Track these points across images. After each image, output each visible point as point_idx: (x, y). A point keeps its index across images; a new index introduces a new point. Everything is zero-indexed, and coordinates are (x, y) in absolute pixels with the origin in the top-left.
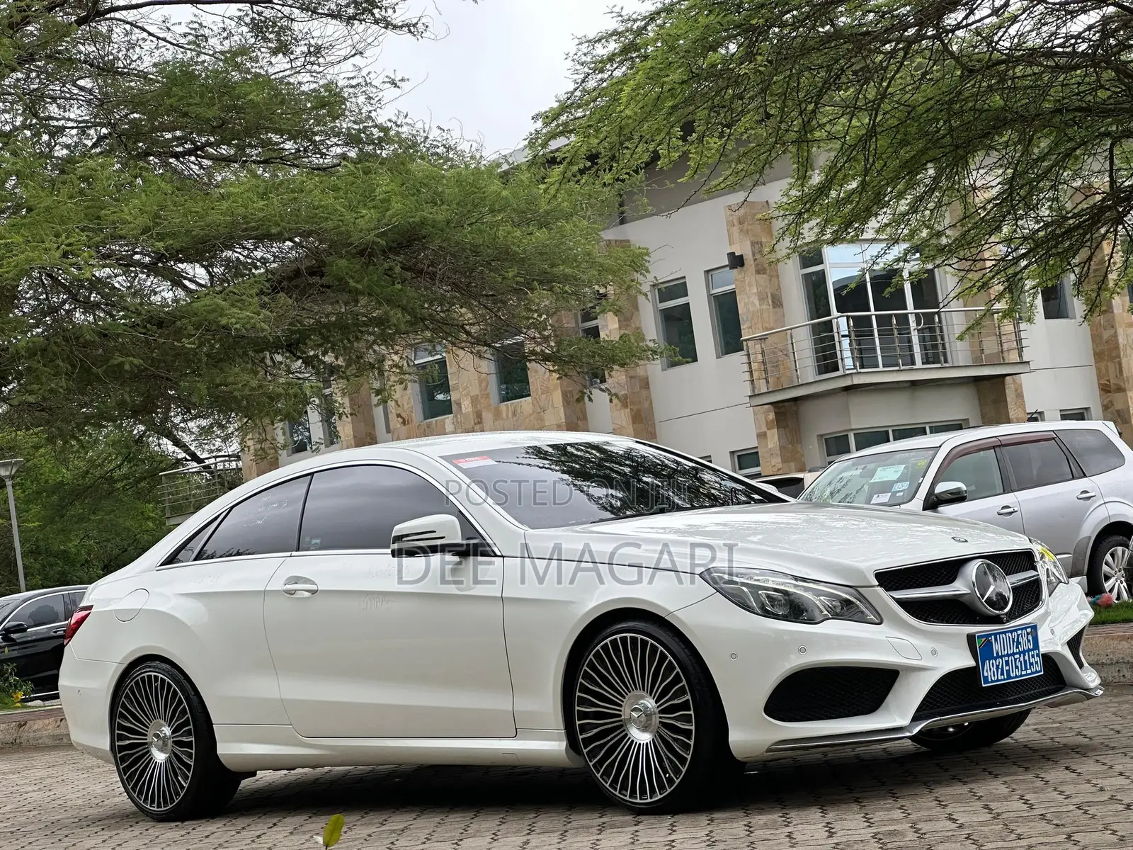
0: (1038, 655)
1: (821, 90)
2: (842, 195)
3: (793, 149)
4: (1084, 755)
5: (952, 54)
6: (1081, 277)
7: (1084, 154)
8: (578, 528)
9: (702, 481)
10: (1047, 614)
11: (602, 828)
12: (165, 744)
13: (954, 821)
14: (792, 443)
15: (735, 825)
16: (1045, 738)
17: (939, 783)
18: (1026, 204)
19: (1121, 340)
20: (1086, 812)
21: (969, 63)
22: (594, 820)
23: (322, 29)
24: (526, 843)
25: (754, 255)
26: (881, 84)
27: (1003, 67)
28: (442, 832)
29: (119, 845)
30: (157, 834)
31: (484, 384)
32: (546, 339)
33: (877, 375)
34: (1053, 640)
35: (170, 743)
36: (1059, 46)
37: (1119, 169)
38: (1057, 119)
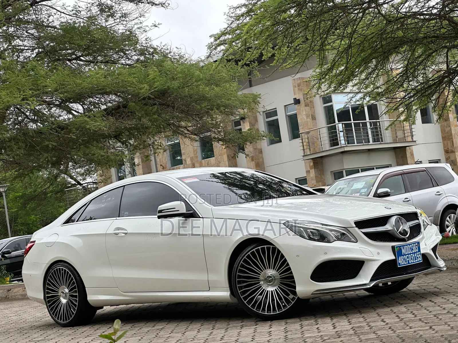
0: (420, 254)
1: (329, 29)
2: (338, 72)
3: (317, 53)
4: (437, 296)
5: (382, 14)
6: (435, 104)
7: (436, 55)
8: (232, 206)
9: (283, 187)
10: (423, 238)
11: (242, 327)
12: (66, 296)
13: (384, 322)
14: (320, 175)
15: (296, 325)
16: (421, 289)
17: (378, 307)
18: (413, 75)
19: (453, 132)
20: (438, 318)
21: (389, 18)
22: (239, 324)
23: (127, 6)
24: (212, 333)
25: (304, 98)
26: (353, 27)
27: (402, 20)
28: (178, 329)
29: (47, 336)
30: (62, 332)
31: (195, 152)
32: (219, 132)
33: (355, 147)
34: (426, 248)
35: (68, 295)
36: (425, 11)
37: (450, 61)
38: (425, 41)
